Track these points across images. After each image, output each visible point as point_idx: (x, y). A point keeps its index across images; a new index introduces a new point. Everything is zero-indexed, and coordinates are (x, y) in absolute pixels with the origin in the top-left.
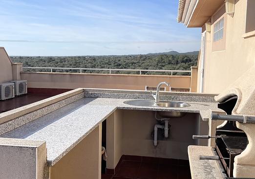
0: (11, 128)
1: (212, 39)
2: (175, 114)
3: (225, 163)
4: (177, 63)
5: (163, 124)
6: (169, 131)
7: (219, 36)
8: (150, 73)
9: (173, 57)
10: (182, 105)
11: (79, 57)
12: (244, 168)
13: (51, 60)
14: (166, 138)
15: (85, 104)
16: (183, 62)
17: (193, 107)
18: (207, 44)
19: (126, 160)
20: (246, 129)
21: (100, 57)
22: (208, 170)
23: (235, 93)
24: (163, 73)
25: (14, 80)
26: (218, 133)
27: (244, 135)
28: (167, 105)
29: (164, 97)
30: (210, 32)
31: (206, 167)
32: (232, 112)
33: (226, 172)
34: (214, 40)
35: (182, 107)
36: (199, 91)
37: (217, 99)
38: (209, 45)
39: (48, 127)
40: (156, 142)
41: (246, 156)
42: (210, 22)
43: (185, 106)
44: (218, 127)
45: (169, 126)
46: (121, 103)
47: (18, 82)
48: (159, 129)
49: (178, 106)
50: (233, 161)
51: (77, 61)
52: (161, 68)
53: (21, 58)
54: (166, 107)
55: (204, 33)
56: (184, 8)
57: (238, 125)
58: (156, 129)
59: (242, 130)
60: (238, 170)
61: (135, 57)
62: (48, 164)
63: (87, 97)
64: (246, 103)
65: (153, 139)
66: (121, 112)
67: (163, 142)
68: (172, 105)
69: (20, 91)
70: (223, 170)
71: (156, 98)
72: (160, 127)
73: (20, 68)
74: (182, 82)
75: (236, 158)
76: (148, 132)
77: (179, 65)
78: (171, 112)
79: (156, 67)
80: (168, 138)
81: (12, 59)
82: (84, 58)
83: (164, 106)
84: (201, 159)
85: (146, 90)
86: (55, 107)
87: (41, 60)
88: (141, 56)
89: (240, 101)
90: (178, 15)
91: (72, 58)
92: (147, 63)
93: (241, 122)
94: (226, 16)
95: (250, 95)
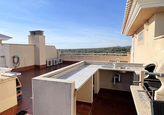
0: (60, 75)
1: (137, 41)
2: (123, 72)
3: (149, 94)
4: (120, 51)
5: (118, 76)
6: (121, 79)
7: (141, 39)
8: (109, 55)
9: (118, 48)
10: (126, 68)
11: (80, 49)
12: (160, 96)
13: (70, 50)
14: (119, 82)
15: (86, 67)
16: (123, 50)
17: (131, 69)
18: (135, 42)
19: (101, 90)
20: (161, 79)
21: (88, 49)
22: (141, 96)
23: (153, 63)
24: (114, 55)
25: (58, 58)
26: (145, 81)
27: (160, 82)
28: (120, 68)
29: (118, 65)
30: (136, 38)
31: (140, 95)
32: (154, 71)
33: (150, 97)
34: (139, 41)
35: (127, 69)
36: (131, 62)
37: (144, 66)
38: (136, 43)
39: (73, 76)
40: (115, 84)
41: (161, 91)
42: (136, 33)
43: (128, 69)
44: (144, 78)
45: (121, 77)
46: (100, 67)
47: (59, 59)
48: (116, 78)
49: (125, 69)
50: (154, 93)
51: (80, 51)
52: (113, 53)
53: (59, 50)
54: (119, 69)
55: (133, 38)
56: (124, 28)
57: (157, 77)
58: (115, 78)
59: (158, 80)
60: (157, 97)
61: (102, 49)
62: (76, 90)
63: (86, 64)
64: (160, 67)
65: (114, 82)
66: (100, 71)
67: (118, 84)
68: (122, 68)
69: (60, 62)
70: (149, 97)
71: (114, 65)
72: (117, 77)
73: (60, 53)
74: (124, 59)
75: (156, 92)
76: (111, 79)
77: (121, 52)
78: (122, 71)
79: (111, 52)
80: (120, 81)
81: (57, 50)
82: (82, 49)
83: (118, 69)
84: (138, 91)
85: (109, 62)
86: (75, 68)
87: (66, 51)
88: (105, 48)
89: (157, 67)
90: (122, 31)
91: (78, 49)
92: (107, 51)
93: (159, 76)
94: (144, 31)
95: (162, 64)
